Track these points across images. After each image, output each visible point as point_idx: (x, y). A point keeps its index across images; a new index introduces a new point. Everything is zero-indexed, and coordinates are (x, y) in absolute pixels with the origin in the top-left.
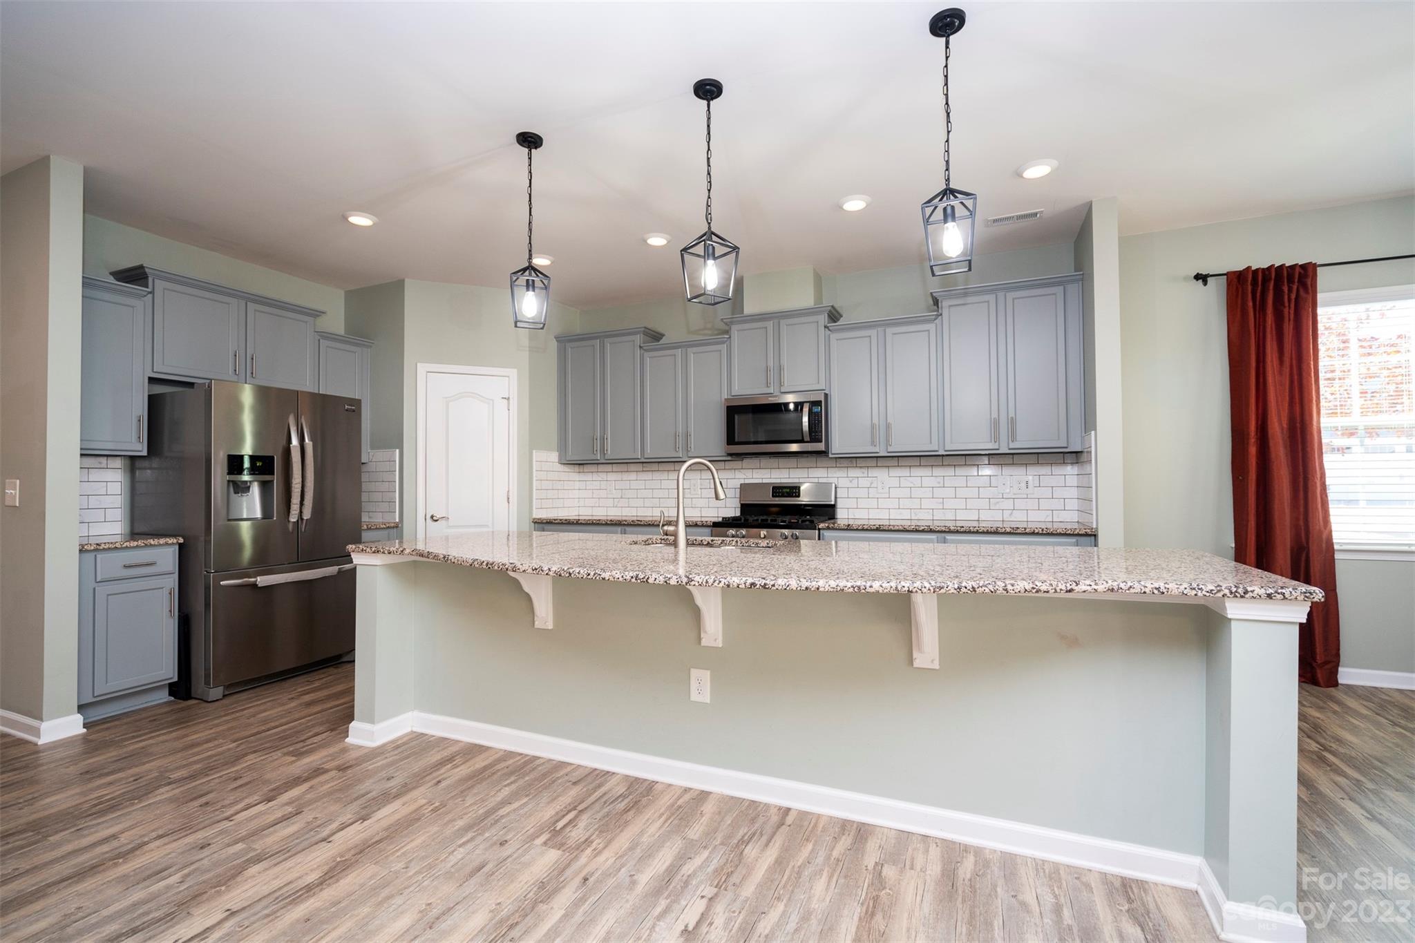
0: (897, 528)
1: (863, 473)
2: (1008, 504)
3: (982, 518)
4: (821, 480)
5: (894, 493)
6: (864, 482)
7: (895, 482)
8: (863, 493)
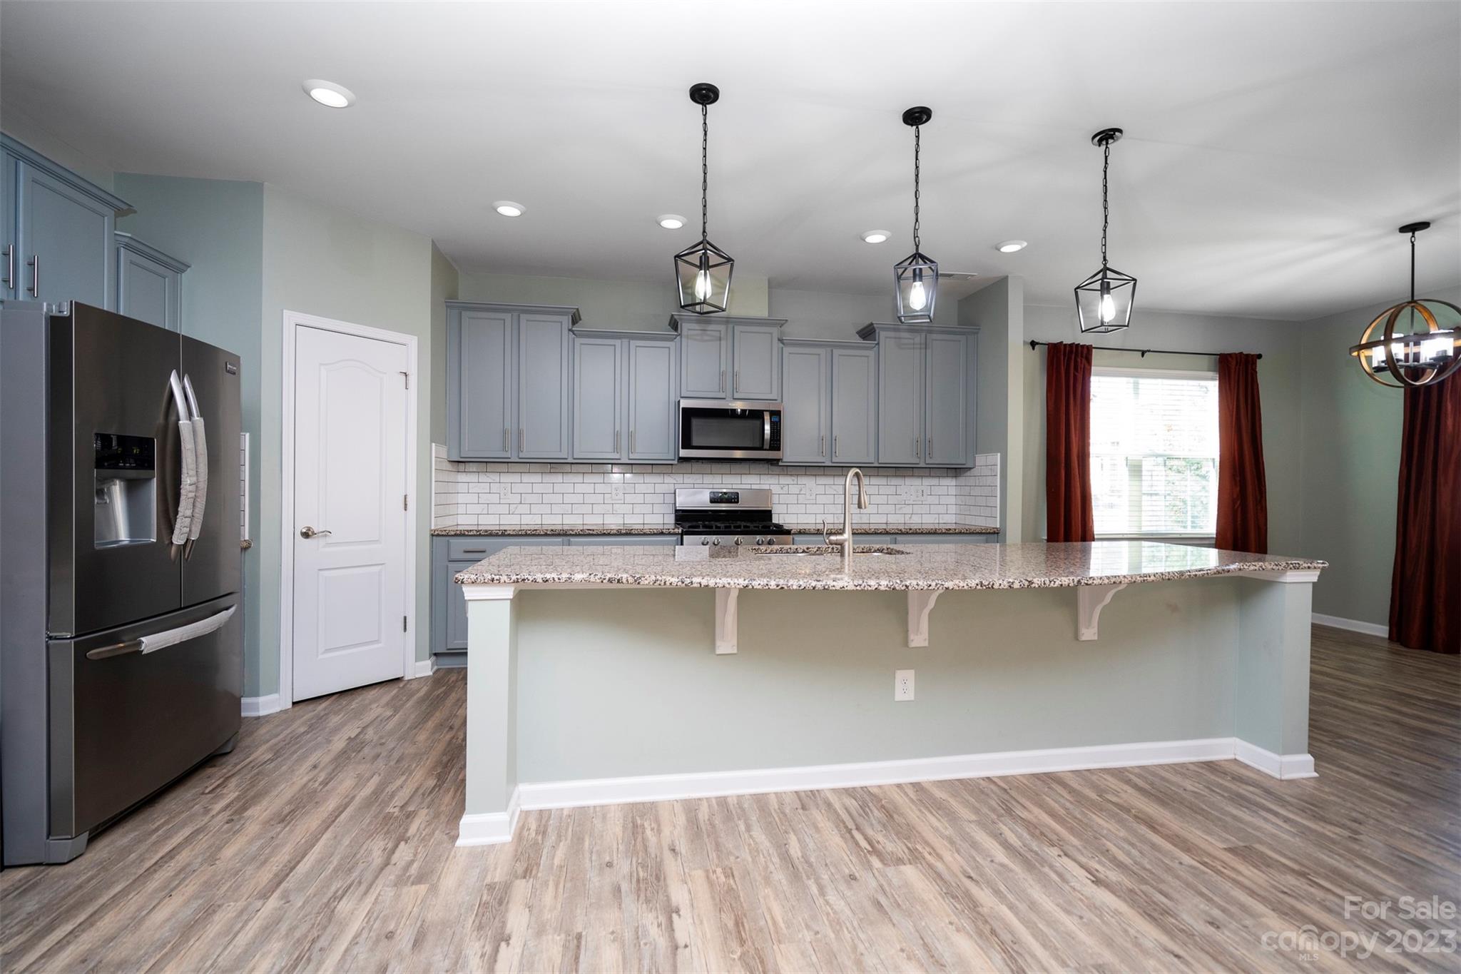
0: (860, 531)
1: (793, 480)
2: (908, 510)
3: (890, 521)
4: (754, 487)
5: (821, 499)
6: (794, 489)
7: (821, 489)
8: (793, 499)
